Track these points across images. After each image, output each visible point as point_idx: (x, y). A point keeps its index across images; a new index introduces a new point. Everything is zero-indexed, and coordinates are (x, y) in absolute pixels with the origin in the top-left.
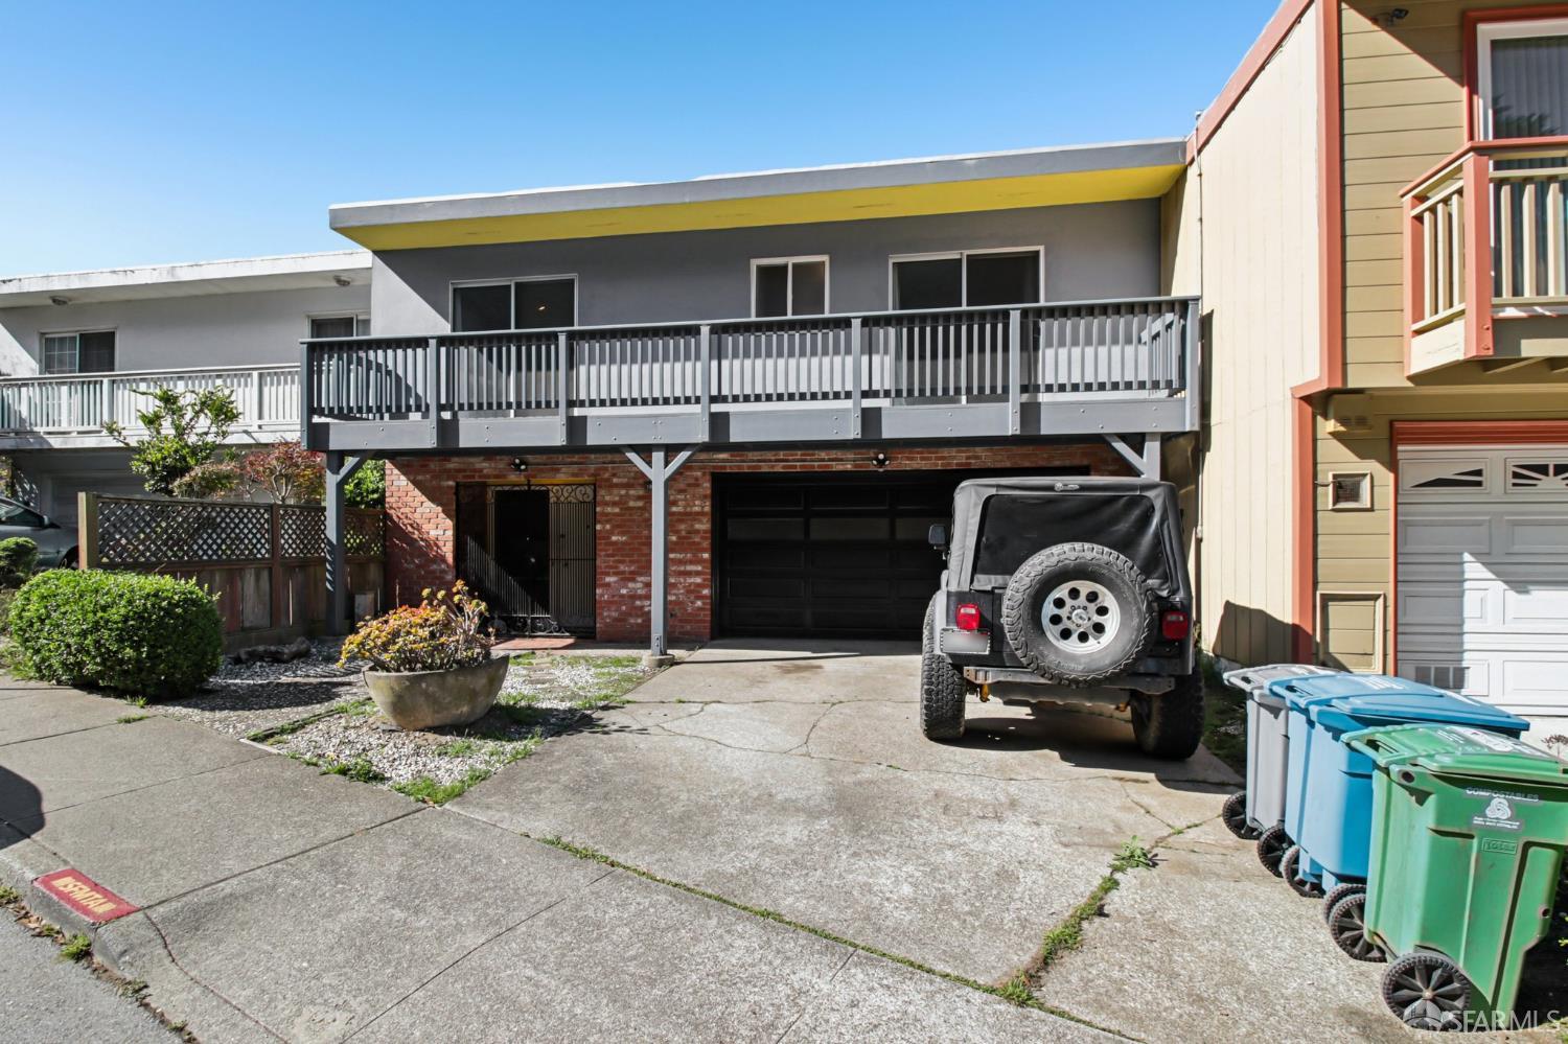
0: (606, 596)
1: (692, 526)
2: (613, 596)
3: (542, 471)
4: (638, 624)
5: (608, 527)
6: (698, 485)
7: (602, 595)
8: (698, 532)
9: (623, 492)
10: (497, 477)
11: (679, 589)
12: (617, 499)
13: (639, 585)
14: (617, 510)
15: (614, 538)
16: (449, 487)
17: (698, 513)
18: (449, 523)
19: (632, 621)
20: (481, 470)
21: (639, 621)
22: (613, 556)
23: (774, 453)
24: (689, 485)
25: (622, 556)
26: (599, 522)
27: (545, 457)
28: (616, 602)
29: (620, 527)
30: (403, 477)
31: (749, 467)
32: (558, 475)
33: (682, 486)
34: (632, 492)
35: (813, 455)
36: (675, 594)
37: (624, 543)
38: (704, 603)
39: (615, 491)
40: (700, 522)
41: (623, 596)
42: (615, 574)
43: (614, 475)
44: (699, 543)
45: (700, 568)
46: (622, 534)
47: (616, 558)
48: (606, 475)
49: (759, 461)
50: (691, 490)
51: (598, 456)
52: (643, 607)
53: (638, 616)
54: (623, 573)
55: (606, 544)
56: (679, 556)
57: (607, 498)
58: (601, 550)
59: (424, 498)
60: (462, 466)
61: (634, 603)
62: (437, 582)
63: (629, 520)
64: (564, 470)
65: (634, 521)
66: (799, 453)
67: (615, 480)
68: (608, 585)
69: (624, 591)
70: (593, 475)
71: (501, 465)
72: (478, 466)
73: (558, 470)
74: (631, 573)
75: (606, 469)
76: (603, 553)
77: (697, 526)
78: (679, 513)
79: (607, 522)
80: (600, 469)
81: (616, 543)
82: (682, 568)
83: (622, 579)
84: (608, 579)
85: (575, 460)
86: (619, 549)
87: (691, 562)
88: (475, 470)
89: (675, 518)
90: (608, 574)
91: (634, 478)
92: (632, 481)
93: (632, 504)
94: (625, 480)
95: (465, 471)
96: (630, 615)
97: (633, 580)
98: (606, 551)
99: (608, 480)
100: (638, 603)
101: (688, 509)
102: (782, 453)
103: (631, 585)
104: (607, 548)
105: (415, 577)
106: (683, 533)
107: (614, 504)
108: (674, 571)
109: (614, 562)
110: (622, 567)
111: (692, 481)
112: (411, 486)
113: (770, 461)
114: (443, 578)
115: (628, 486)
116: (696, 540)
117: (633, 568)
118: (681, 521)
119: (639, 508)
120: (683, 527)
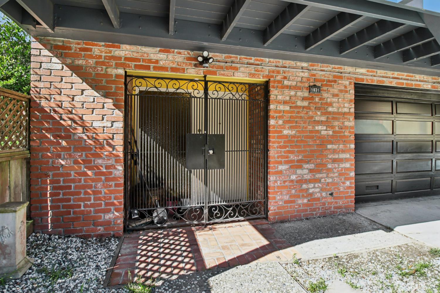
0: (279, 182)
1: (343, 123)
2: (285, 182)
3: (222, 68)
4: (304, 205)
5: (280, 122)
6: (346, 92)
7: (276, 181)
8: (347, 127)
9: (293, 93)
10: (173, 70)
11: (334, 173)
12: (288, 98)
13: (306, 171)
14: (287, 108)
15: (285, 132)
16: (117, 76)
17: (345, 114)
18: (119, 114)
19: (300, 202)
20: (157, 62)
21: (305, 201)
22: (285, 147)
23: (392, 72)
24: (341, 91)
25: (292, 147)
26: (273, 118)
27: (224, 55)
28: (286, 187)
29: (290, 122)
30: (55, 60)
31: (378, 81)
32: (236, 74)
33: (336, 91)
34: (299, 94)
35: (412, 76)
36: (332, 177)
37: (293, 136)
38: (351, 183)
39: (286, 91)
40: (349, 120)
41: (292, 181)
42: (286, 162)
43: (285, 78)
44: (347, 137)
45: (348, 156)
46: (291, 128)
47: (287, 149)
48: (279, 78)
49: (383, 77)
50: (341, 95)
51: (272, 60)
52: (308, 189)
53: (303, 196)
54: (292, 161)
55: (279, 137)
56: (335, 147)
57: (280, 97)
58: (274, 142)
59: (85, 86)
60: (135, 55)
61: (301, 186)
62: (103, 178)
63: (297, 117)
64: (242, 69)
65: (301, 117)
66: (406, 74)
67: (286, 83)
68: (281, 172)
69: (293, 177)
70: (267, 76)
71: (179, 59)
72: (153, 57)
73: (236, 69)
74: (298, 161)
75: (278, 72)
76: (276, 145)
77: (347, 123)
78: (334, 113)
79: (280, 117)
80: (273, 72)
81: (286, 136)
82: (336, 156)
83: (291, 167)
84: (281, 167)
85: (252, 61)
86: (289, 141)
87: (343, 151)
88: (150, 61)
89: (330, 116)
90: (280, 163)
91: (301, 82)
92: (299, 84)
93: (299, 103)
94: (294, 83)
95: (138, 60)
96: (298, 197)
97: (300, 167)
98: (279, 142)
99: (279, 82)
100: (304, 186)
101: (340, 110)
102: (396, 73)
103: (299, 171)
104: (280, 140)
105: (72, 173)
106: (337, 129)
107: (285, 103)
108: (331, 159)
109: (285, 152)
110: (292, 157)
111: (343, 88)
112: (67, 72)
113: (390, 78)
114: (111, 173)
115: (296, 88)
116: (346, 134)
117: (300, 157)
118: (334, 119)
119: (304, 107)
120: (336, 123)
